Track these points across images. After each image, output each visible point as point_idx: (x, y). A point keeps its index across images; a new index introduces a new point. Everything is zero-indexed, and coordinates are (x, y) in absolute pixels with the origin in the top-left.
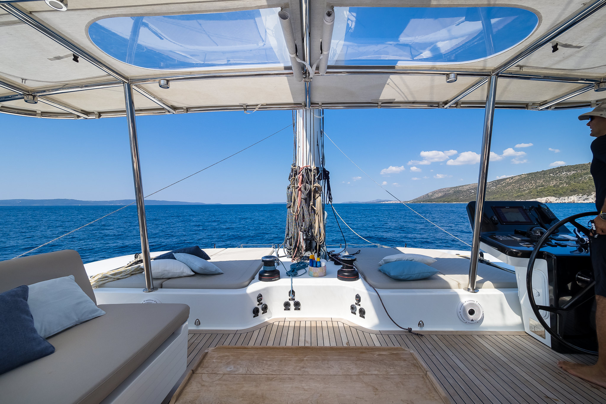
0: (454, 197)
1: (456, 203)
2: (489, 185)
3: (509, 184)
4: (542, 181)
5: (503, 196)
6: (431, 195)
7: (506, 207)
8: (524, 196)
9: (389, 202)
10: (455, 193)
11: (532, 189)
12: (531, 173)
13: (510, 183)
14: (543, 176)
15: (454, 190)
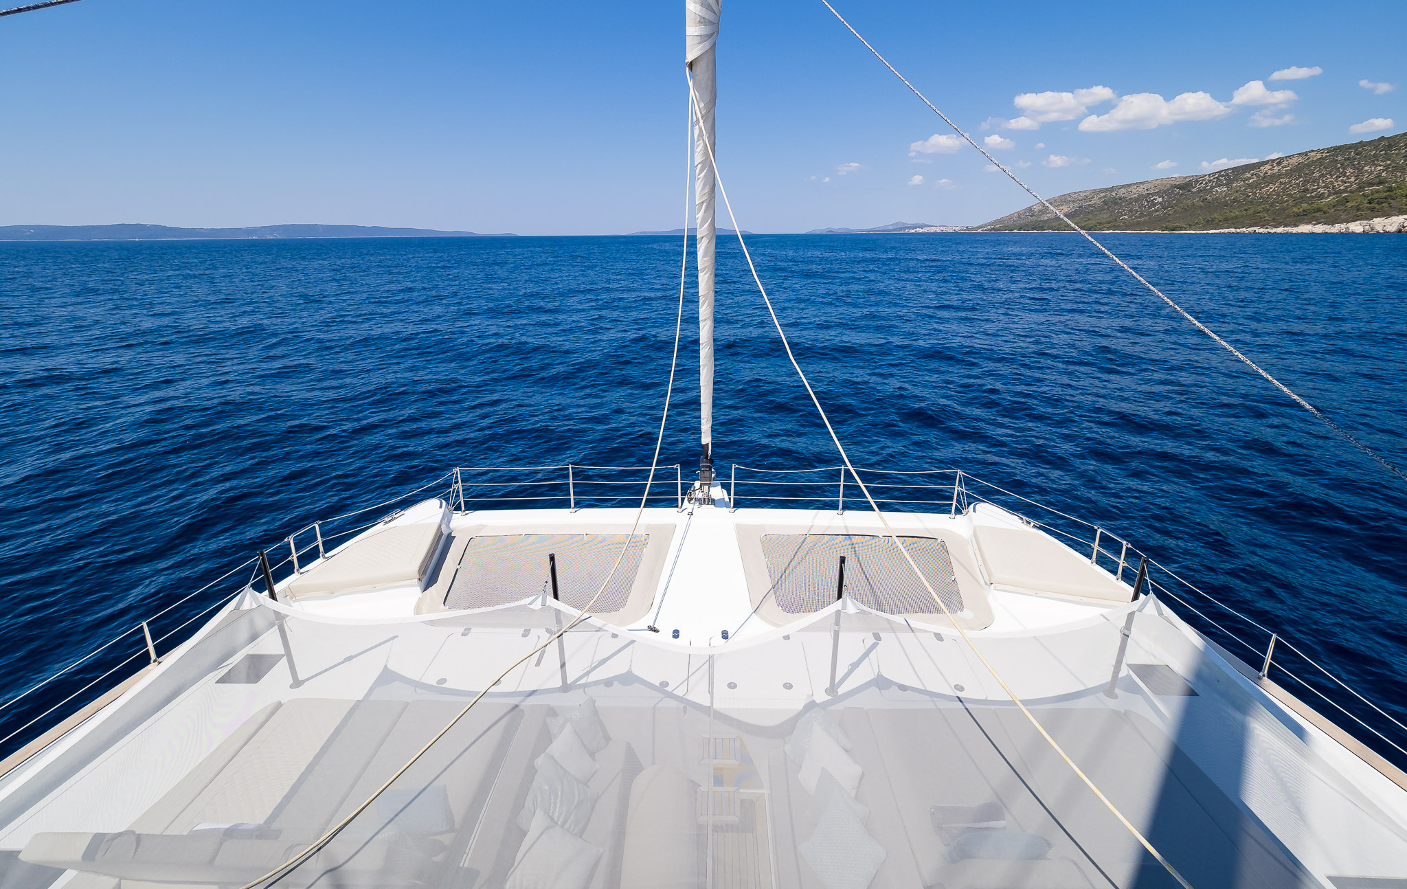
0: (1104, 216)
1: (1111, 231)
2: (1206, 183)
3: (1273, 179)
4: (1381, 168)
5: (1255, 212)
6: (1040, 211)
8: (1324, 213)
9: (926, 230)
10: (1106, 205)
11: (1345, 191)
12: (1339, 147)
13: (1273, 176)
14: (1383, 152)
15: (1105, 197)
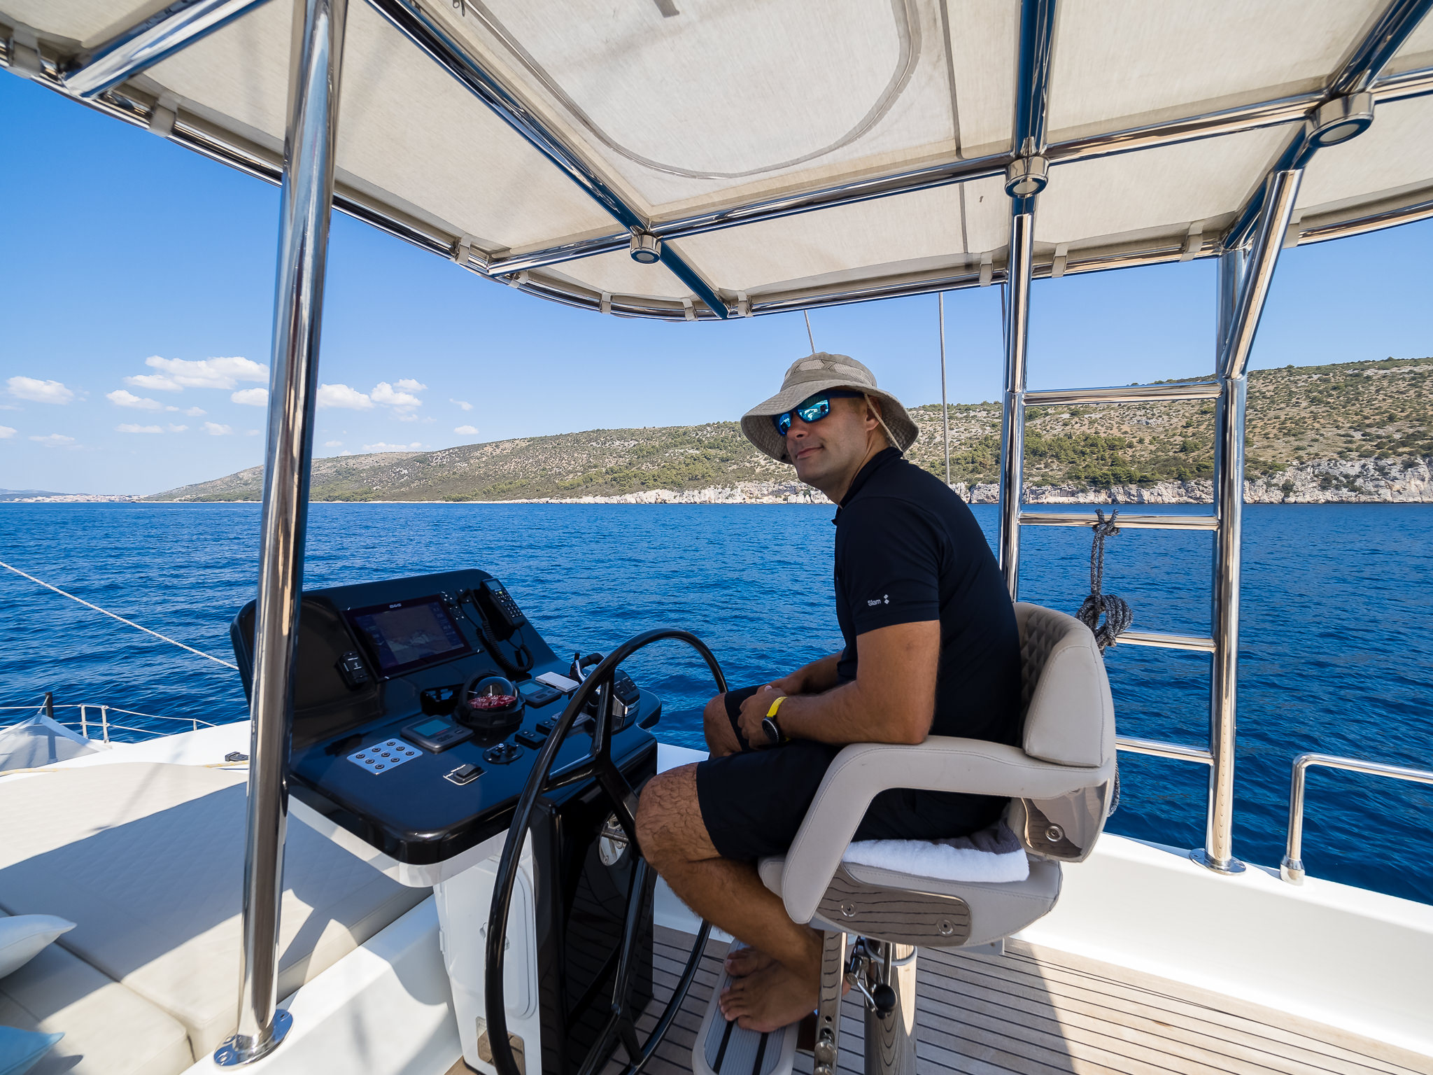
2: (441, 459)
7: (391, 606)
